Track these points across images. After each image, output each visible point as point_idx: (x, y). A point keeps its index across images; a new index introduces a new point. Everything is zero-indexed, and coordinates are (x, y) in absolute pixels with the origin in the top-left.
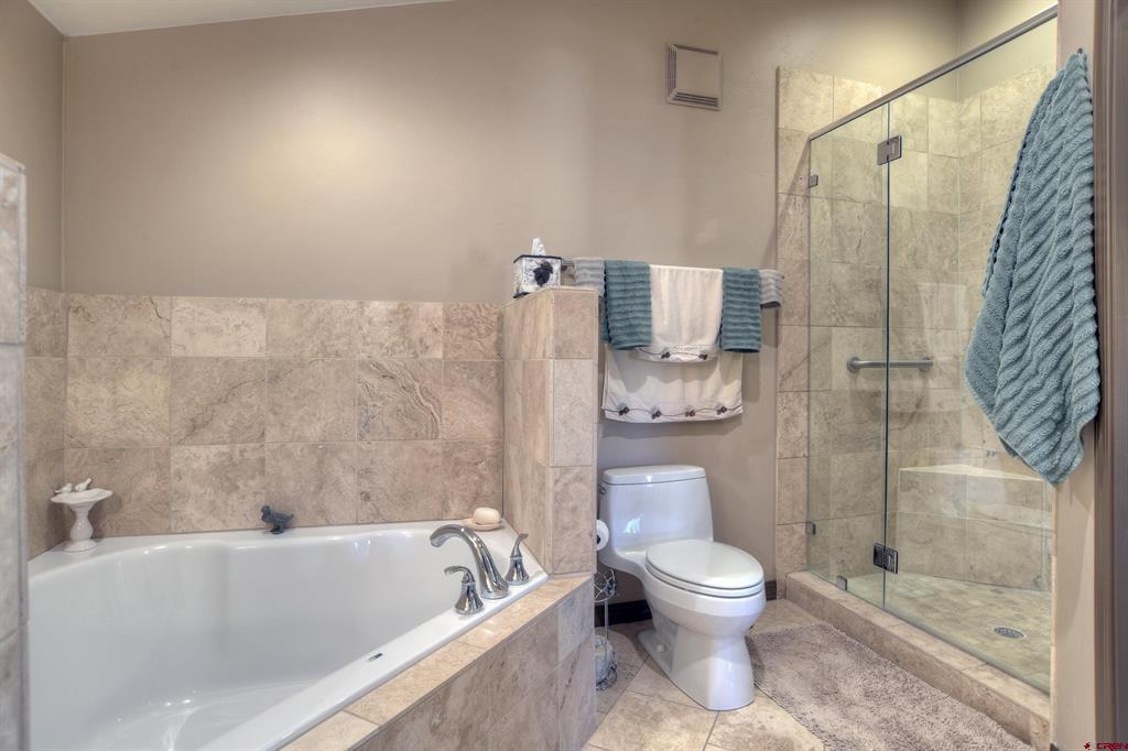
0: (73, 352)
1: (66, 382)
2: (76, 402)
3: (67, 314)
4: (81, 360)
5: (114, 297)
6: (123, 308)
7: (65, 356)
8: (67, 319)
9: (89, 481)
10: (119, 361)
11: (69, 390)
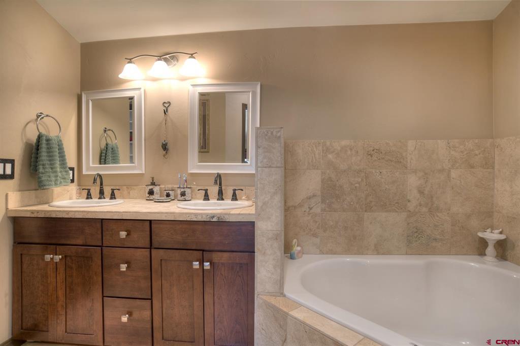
0: (496, 167)
1: (494, 181)
2: (498, 191)
3: (494, 149)
4: (499, 171)
5: (511, 138)
6: (514, 143)
7: (493, 168)
8: (494, 151)
9: (501, 230)
10: (513, 171)
11: (495, 185)
